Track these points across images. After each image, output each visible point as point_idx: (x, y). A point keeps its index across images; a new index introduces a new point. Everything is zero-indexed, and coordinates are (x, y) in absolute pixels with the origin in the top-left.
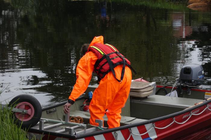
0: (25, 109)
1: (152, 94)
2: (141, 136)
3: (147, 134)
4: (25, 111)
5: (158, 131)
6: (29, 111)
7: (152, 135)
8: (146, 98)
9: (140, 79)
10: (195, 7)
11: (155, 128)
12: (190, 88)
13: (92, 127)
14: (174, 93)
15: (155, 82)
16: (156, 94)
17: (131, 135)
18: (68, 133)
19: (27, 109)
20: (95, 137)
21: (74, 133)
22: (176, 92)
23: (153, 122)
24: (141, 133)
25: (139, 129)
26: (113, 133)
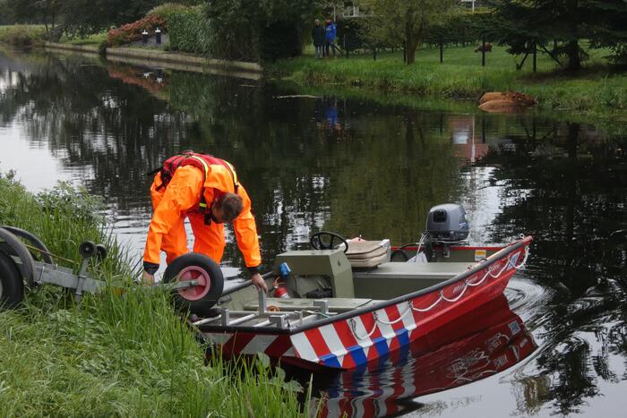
0: (193, 278)
1: (384, 261)
2: (393, 325)
3: (401, 321)
4: (193, 282)
5: (417, 316)
6: (200, 280)
7: (409, 324)
8: (375, 268)
9: (357, 239)
10: (492, 107)
11: (413, 311)
12: (448, 245)
13: (310, 314)
14: (421, 256)
15: (388, 240)
16: (391, 261)
17: (377, 327)
18: (275, 326)
19: (197, 278)
20: (321, 329)
21: (286, 325)
22: (424, 255)
23: (408, 299)
24: (391, 320)
25: (388, 313)
26: (348, 321)
